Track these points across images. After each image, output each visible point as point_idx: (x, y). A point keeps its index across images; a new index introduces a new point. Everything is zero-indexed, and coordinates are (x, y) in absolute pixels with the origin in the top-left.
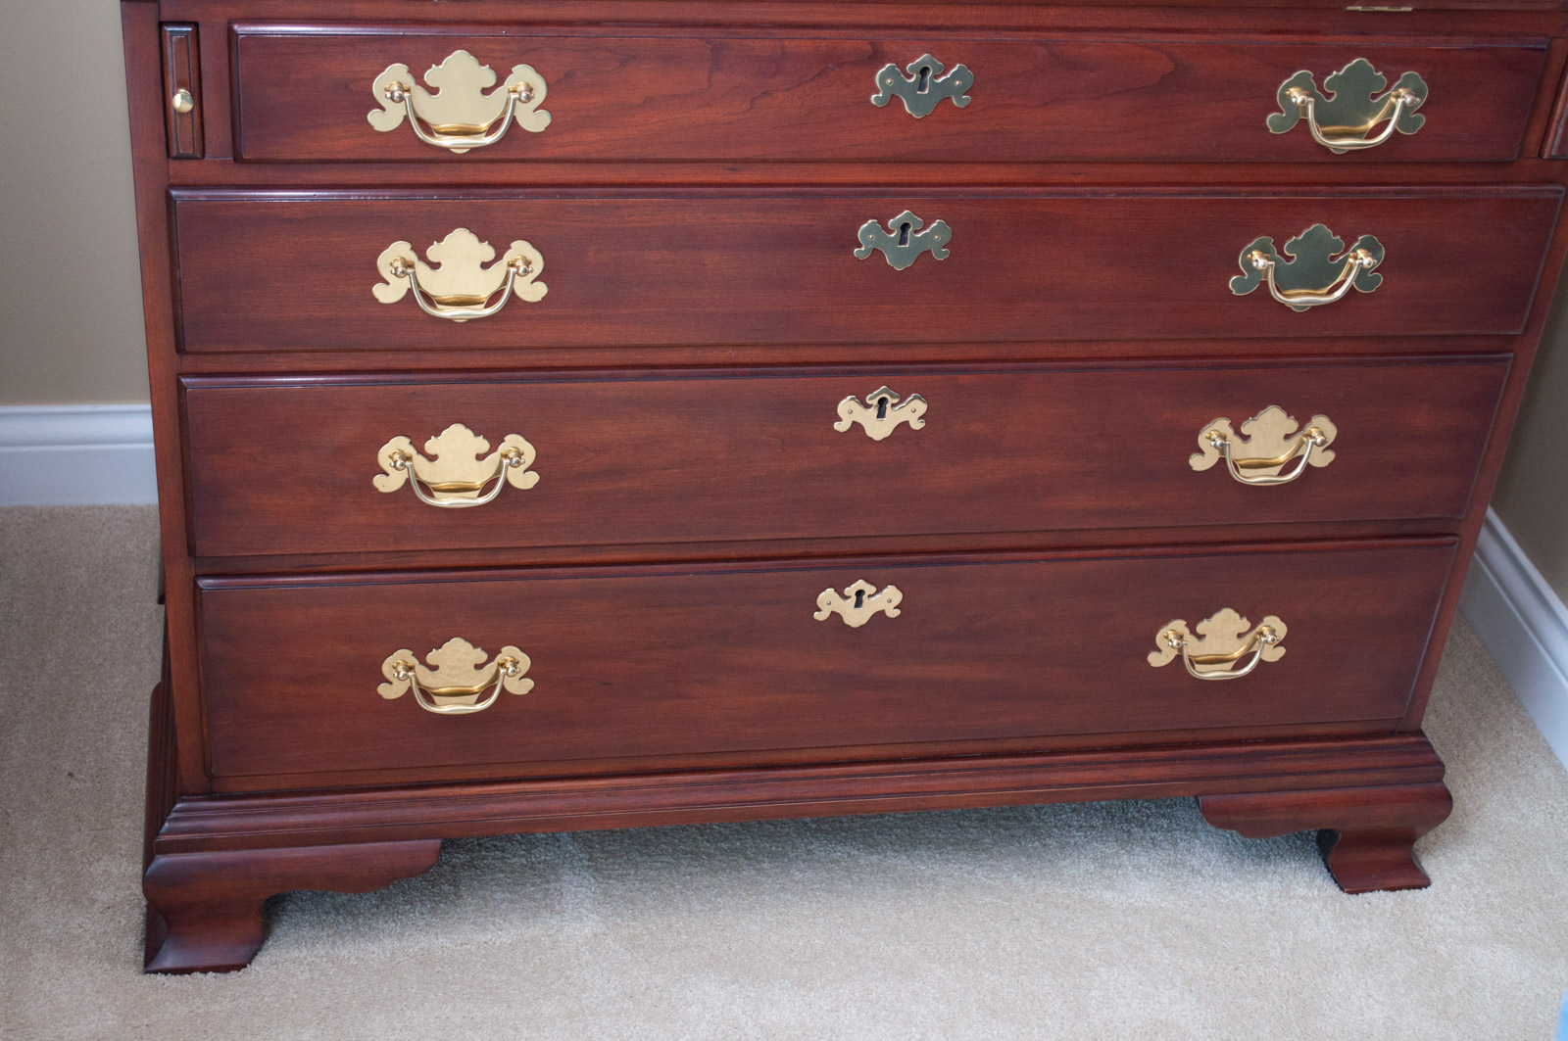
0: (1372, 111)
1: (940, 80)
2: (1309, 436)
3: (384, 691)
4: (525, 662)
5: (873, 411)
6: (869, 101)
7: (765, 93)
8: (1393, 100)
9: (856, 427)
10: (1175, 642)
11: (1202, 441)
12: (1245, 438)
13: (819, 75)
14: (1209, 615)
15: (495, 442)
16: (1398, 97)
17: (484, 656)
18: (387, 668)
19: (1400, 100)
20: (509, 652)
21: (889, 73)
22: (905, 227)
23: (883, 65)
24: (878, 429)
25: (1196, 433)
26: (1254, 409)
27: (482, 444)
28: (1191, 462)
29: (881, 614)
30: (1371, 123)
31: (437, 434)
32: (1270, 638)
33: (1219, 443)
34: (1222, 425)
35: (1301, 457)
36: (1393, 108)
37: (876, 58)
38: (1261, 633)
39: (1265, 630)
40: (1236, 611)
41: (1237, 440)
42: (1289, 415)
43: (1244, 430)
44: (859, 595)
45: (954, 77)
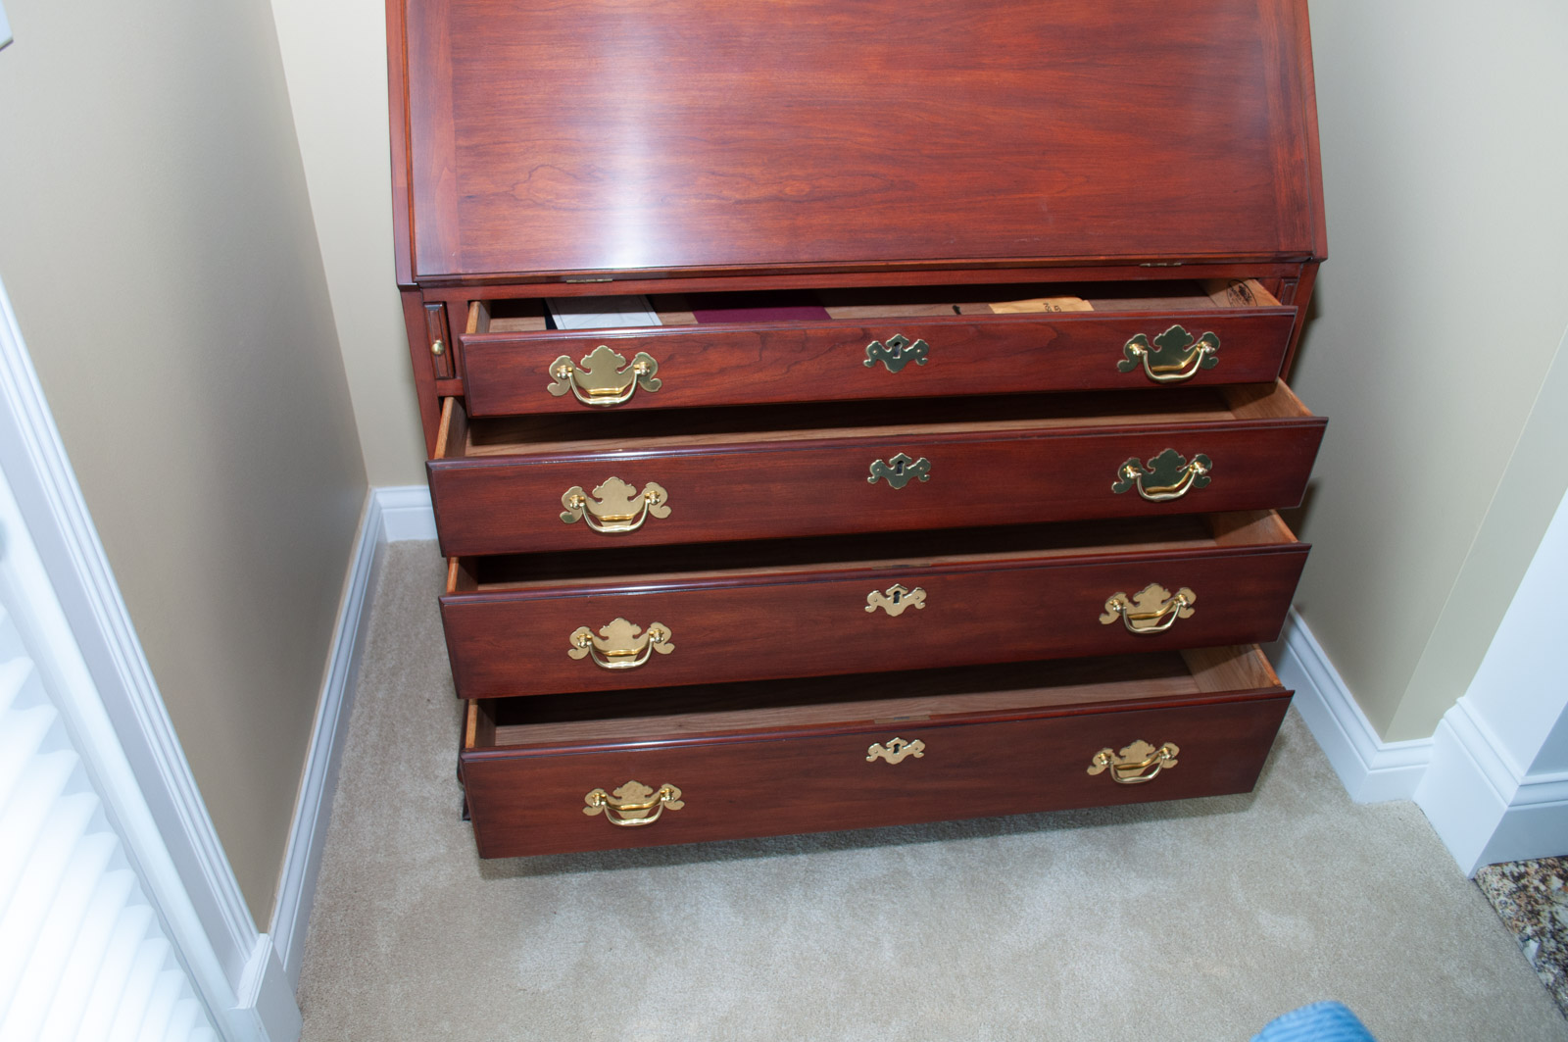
0: (1184, 357)
1: (907, 350)
2: (1178, 600)
3: (587, 811)
4: (678, 793)
5: (890, 599)
6: (862, 364)
7: (796, 363)
8: (1198, 349)
9: (880, 609)
10: (1106, 762)
11: (1108, 607)
12: (1136, 604)
13: (830, 350)
14: (1128, 744)
15: (645, 627)
16: (1201, 347)
17: (651, 791)
18: (588, 799)
19: (1202, 350)
20: (666, 788)
21: (875, 347)
22: (900, 462)
23: (871, 342)
24: (894, 610)
25: (1104, 602)
26: (1141, 586)
27: (637, 630)
28: (1101, 619)
29: (911, 756)
30: (1183, 364)
31: (607, 624)
32: (1168, 756)
33: (1119, 608)
34: (1122, 596)
35: (1173, 613)
36: (1198, 354)
37: (866, 337)
38: (1162, 752)
39: (1165, 750)
40: (1146, 741)
41: (1130, 605)
42: (1164, 589)
43: (1135, 599)
44: (896, 746)
45: (917, 347)
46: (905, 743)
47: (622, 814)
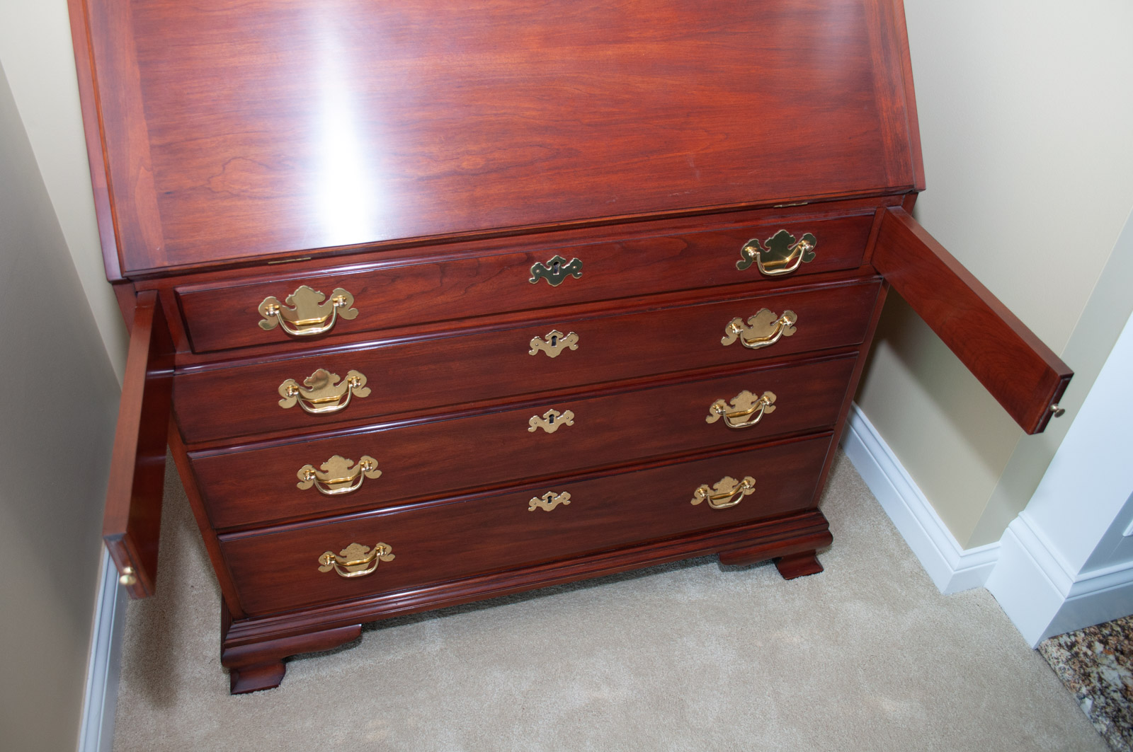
0: (788, 254)
1: (564, 267)
2: (763, 400)
3: (321, 569)
4: (389, 548)
5: (547, 421)
6: (528, 282)
7: (472, 285)
8: (800, 247)
9: (539, 429)
10: (704, 495)
11: (712, 410)
12: (732, 406)
13: (500, 272)
14: (718, 480)
15: (356, 460)
16: (802, 246)
17: (368, 549)
18: (321, 560)
19: (803, 248)
20: (380, 546)
21: (538, 267)
22: (554, 337)
23: (534, 264)
24: (551, 428)
25: (708, 407)
26: (735, 393)
27: (351, 463)
28: (707, 420)
29: (561, 504)
30: (788, 259)
31: (326, 460)
32: (748, 486)
33: (720, 411)
34: (722, 402)
35: (761, 410)
36: (799, 252)
37: (530, 260)
38: (744, 484)
39: (745, 482)
40: (731, 477)
41: (728, 408)
42: (753, 393)
43: (732, 403)
44: (550, 498)
45: (572, 265)
46: (556, 494)
47: (348, 568)
